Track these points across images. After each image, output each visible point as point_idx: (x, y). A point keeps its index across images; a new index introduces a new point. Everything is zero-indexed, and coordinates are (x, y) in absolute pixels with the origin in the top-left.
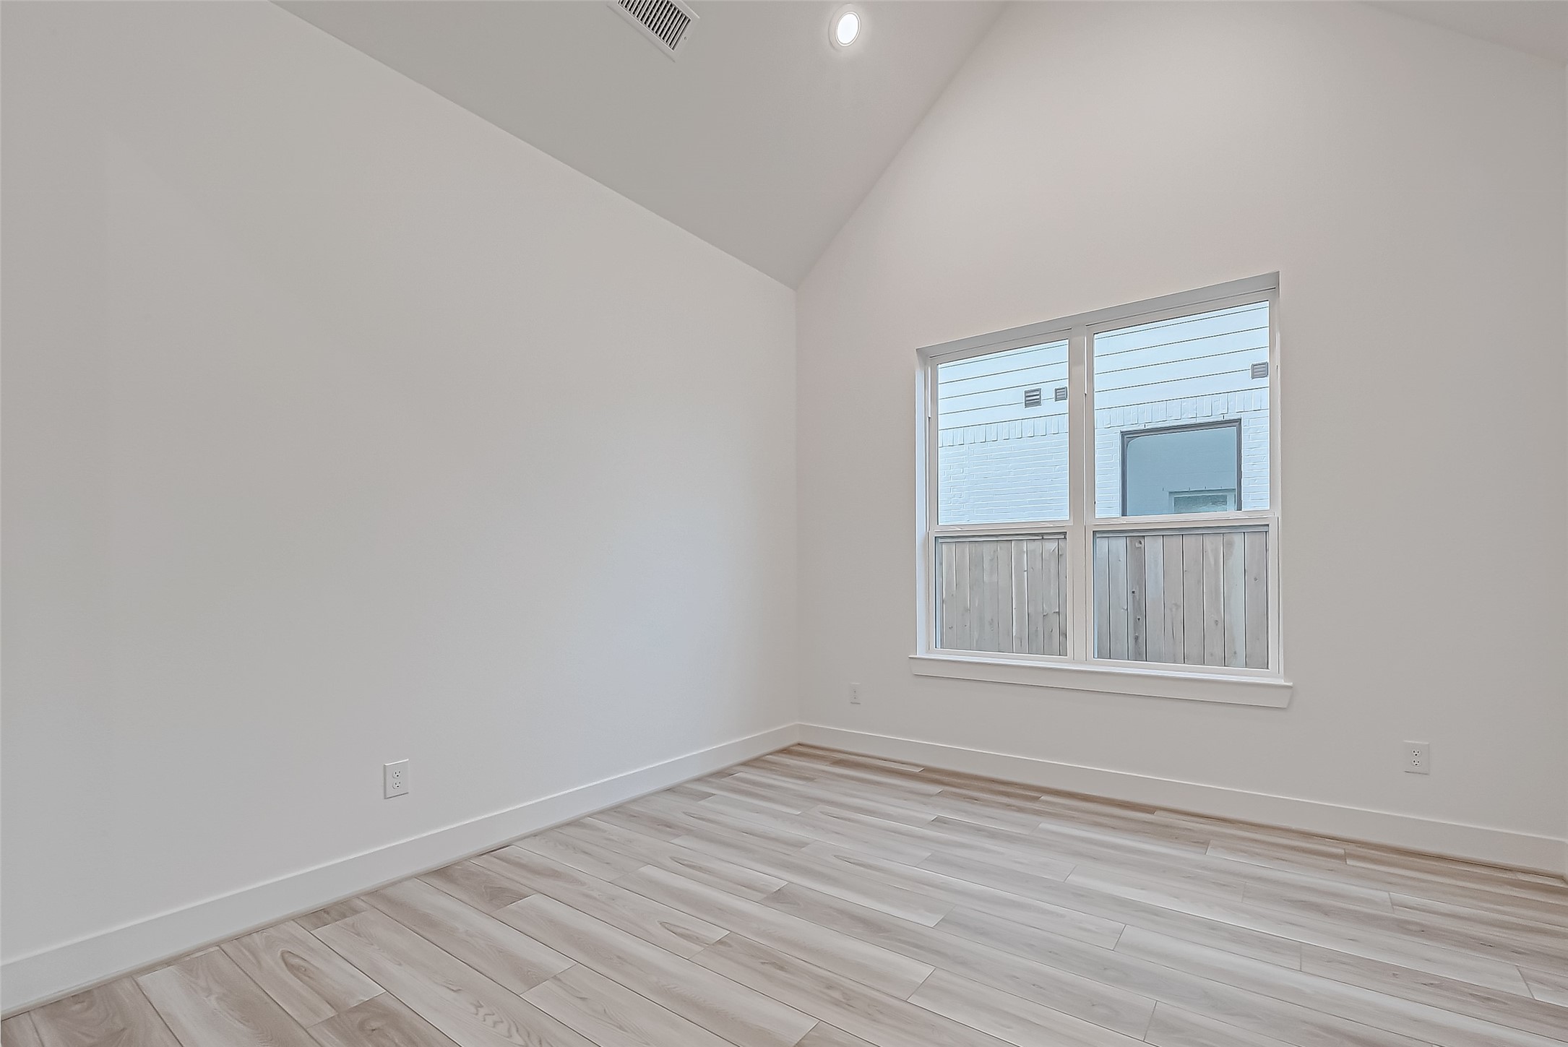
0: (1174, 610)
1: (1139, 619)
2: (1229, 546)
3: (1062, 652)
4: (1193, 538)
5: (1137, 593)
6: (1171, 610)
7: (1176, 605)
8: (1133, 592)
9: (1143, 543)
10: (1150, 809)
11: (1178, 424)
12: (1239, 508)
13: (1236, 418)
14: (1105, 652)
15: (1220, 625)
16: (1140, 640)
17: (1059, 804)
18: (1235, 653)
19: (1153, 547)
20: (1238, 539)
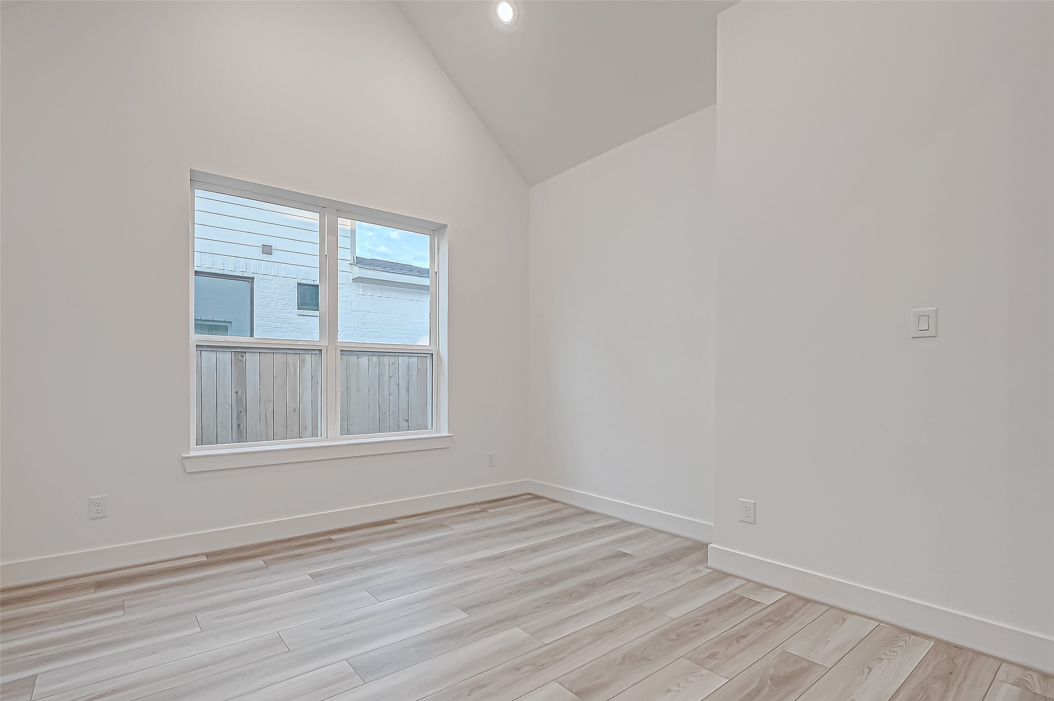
0: (267, 403)
1: (241, 412)
2: (303, 362)
3: (314, 434)
4: (281, 355)
5: (240, 393)
6: (265, 403)
7: (268, 400)
8: (237, 392)
9: (245, 357)
10: (392, 521)
11: (210, 271)
12: (252, 335)
13: (251, 276)
14: (346, 430)
15: (297, 411)
16: (241, 426)
17: (352, 536)
18: (306, 428)
19: (251, 360)
20: (308, 358)
